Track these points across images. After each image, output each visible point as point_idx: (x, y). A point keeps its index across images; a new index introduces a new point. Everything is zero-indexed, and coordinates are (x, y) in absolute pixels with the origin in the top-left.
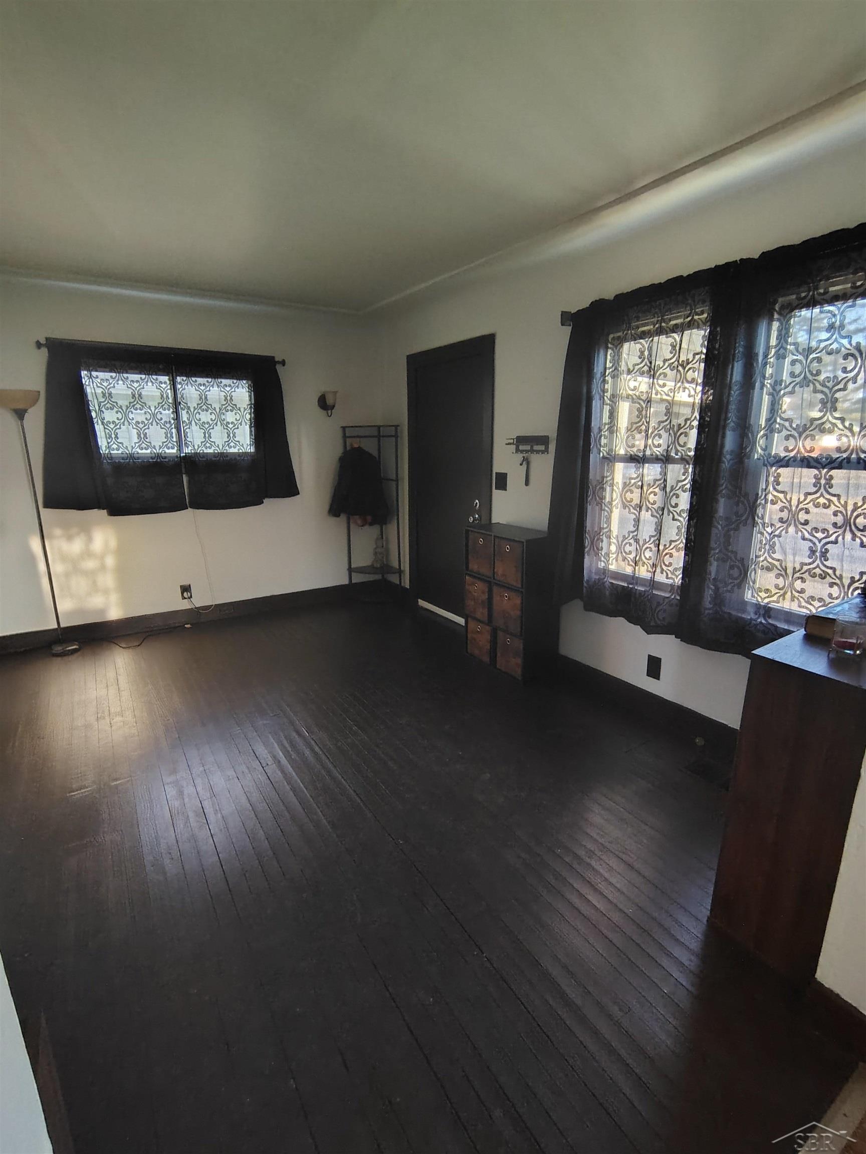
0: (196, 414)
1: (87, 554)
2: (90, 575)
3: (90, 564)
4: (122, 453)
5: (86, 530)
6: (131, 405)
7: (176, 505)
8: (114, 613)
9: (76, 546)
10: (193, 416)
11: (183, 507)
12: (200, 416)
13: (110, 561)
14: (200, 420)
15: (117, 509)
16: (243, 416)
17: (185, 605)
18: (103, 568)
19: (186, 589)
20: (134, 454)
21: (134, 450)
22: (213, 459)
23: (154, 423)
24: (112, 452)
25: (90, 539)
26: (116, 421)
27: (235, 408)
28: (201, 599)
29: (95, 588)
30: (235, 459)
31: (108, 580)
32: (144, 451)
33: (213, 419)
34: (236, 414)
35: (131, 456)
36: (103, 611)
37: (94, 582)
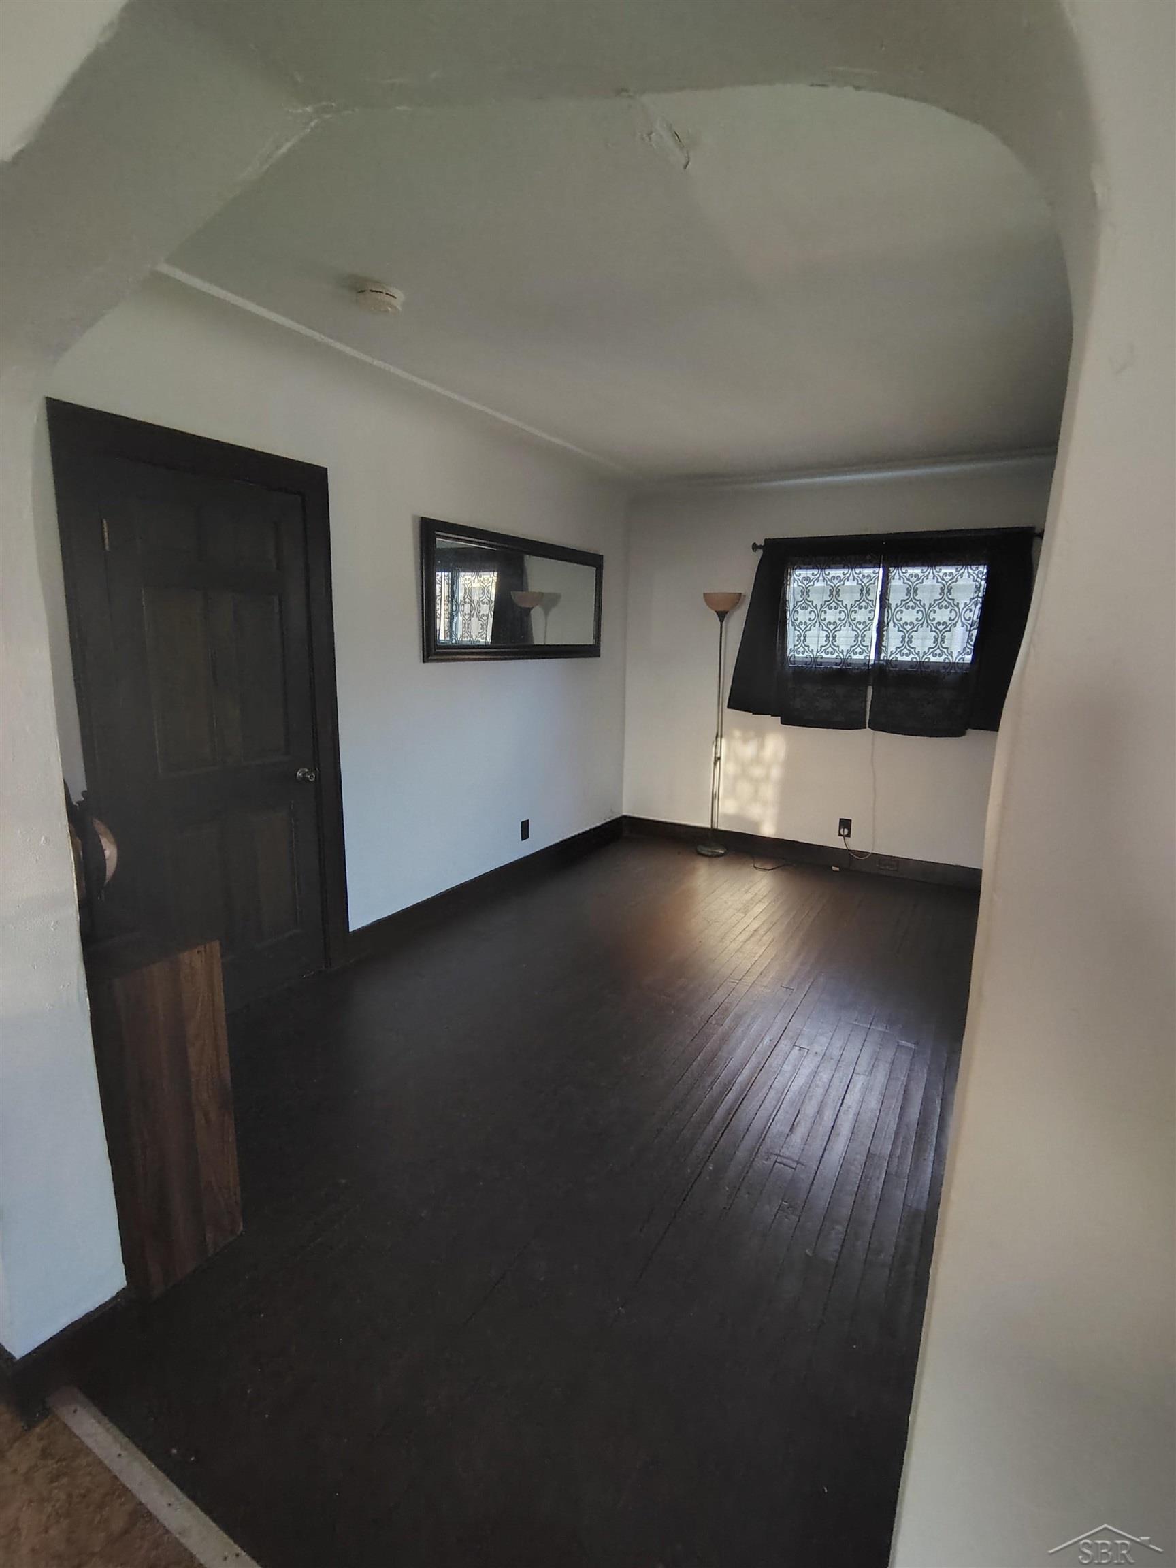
0: (897, 612)
1: (757, 760)
2: (756, 782)
3: (757, 772)
4: (806, 657)
5: (761, 735)
6: (827, 605)
7: (852, 722)
8: (768, 830)
9: (749, 750)
10: (892, 615)
11: (860, 725)
12: (902, 616)
13: (776, 773)
14: (901, 619)
15: (790, 719)
16: (960, 615)
17: (838, 843)
18: (767, 778)
19: (845, 824)
20: (817, 658)
21: (818, 654)
22: (909, 670)
23: (847, 624)
24: (796, 655)
25: (762, 746)
26: (808, 621)
27: (953, 604)
28: (858, 842)
29: (755, 797)
30: (938, 671)
31: (769, 792)
32: (829, 656)
33: (919, 619)
34: (951, 612)
35: (814, 661)
36: (757, 825)
37: (756, 791)
